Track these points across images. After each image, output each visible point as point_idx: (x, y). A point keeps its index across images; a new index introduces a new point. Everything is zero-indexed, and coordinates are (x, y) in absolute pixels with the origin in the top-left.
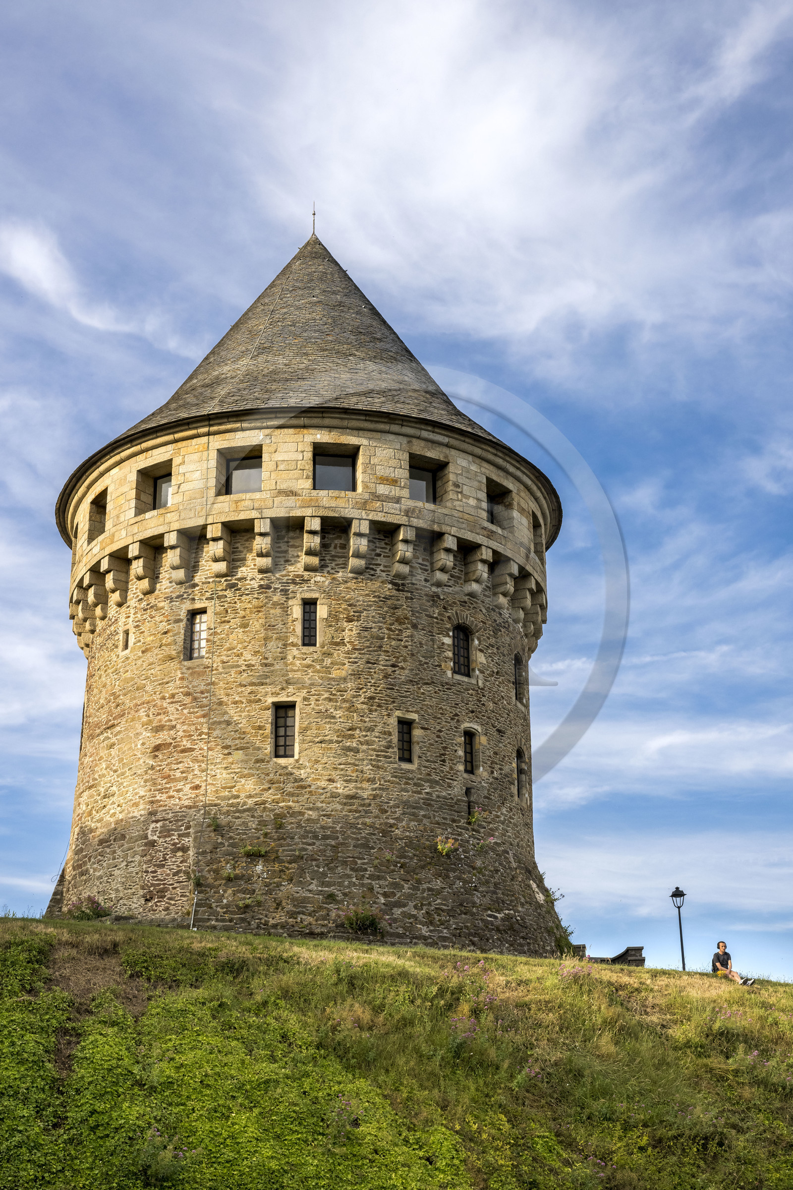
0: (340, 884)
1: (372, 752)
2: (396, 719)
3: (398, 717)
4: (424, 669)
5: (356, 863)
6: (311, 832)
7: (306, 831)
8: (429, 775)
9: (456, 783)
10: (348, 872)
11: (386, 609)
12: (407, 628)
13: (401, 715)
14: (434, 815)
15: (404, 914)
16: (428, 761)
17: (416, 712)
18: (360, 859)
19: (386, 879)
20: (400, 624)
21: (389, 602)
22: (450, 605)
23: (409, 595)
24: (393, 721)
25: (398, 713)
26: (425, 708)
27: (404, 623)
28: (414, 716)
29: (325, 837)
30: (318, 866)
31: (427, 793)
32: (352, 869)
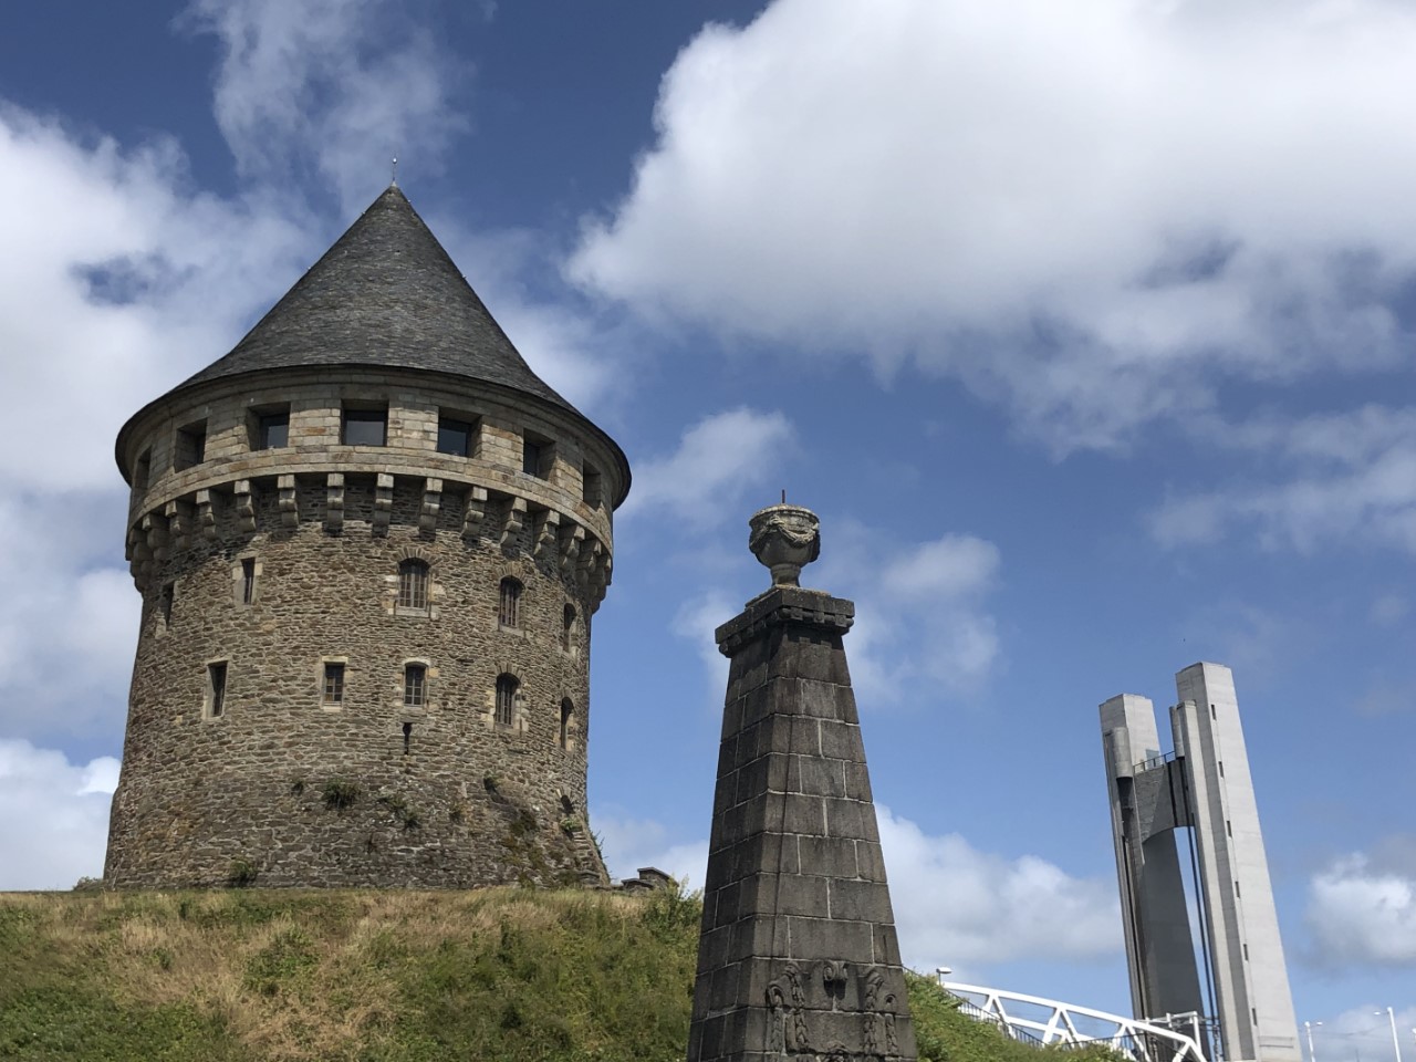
0: (240, 833)
1: (292, 701)
2: (323, 665)
3: (326, 663)
4: (360, 611)
5: (257, 811)
6: (223, 786)
7: (220, 786)
8: (356, 715)
9: (389, 720)
10: (249, 821)
11: (320, 557)
12: (343, 573)
13: (328, 660)
14: (358, 756)
15: (299, 857)
16: (356, 702)
17: (345, 655)
18: (261, 806)
19: (285, 825)
20: (335, 569)
21: (323, 550)
22: (397, 543)
23: (347, 539)
24: (320, 668)
25: (325, 659)
26: (358, 649)
27: (340, 569)
28: (344, 659)
29: (234, 790)
30: (221, 818)
31: (352, 734)
32: (252, 818)
